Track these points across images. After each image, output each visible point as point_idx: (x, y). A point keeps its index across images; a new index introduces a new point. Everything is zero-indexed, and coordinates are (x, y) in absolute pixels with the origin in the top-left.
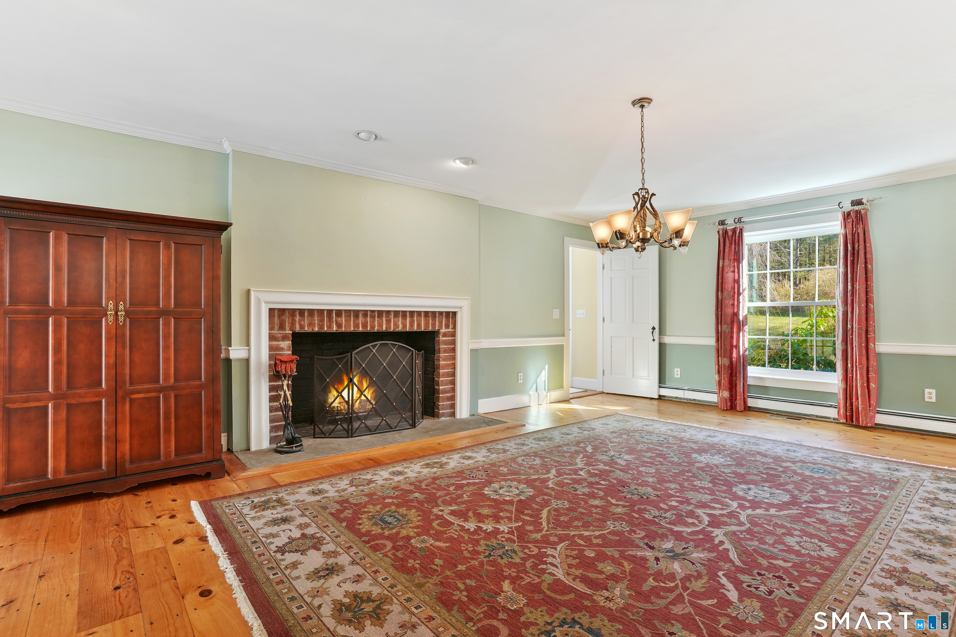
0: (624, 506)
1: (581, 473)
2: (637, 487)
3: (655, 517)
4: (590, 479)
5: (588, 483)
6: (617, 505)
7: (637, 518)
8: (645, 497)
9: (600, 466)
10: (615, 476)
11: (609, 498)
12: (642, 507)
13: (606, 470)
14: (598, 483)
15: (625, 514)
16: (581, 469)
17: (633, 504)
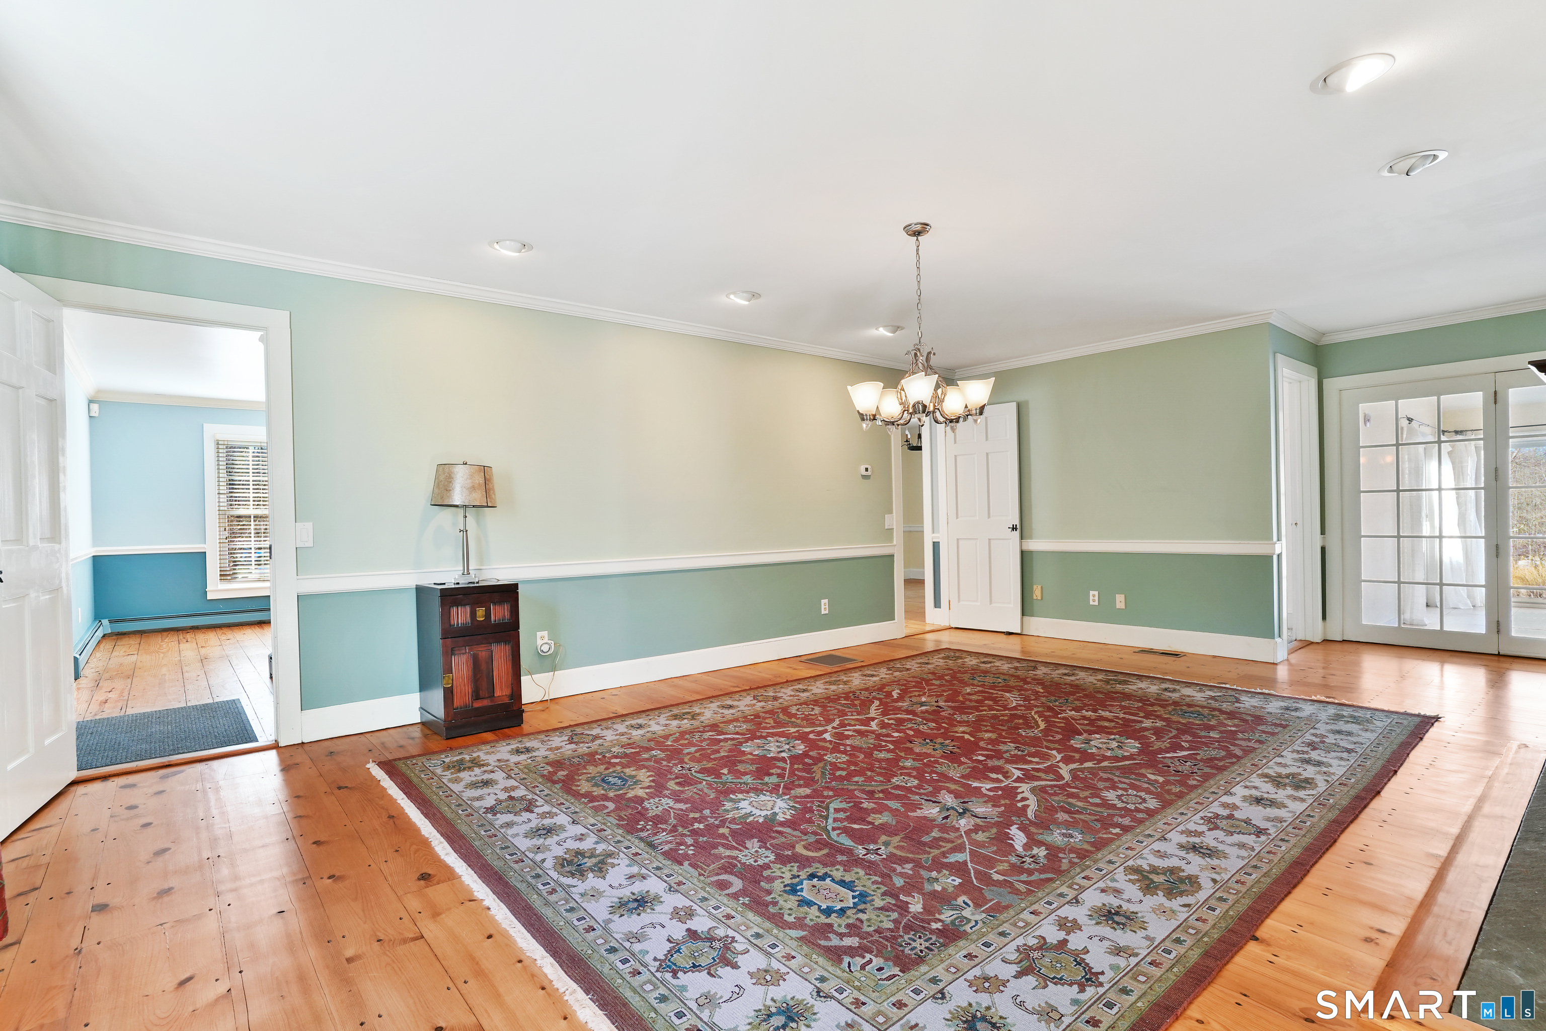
0: (956, 732)
1: (1018, 773)
2: (933, 753)
3: (925, 724)
4: (1000, 763)
5: (1003, 758)
6: (964, 732)
7: (943, 723)
8: (928, 741)
9: (988, 786)
10: (962, 767)
11: (973, 739)
12: (935, 732)
13: (977, 779)
14: (987, 756)
15: (956, 726)
16: (1019, 780)
17: (945, 736)
